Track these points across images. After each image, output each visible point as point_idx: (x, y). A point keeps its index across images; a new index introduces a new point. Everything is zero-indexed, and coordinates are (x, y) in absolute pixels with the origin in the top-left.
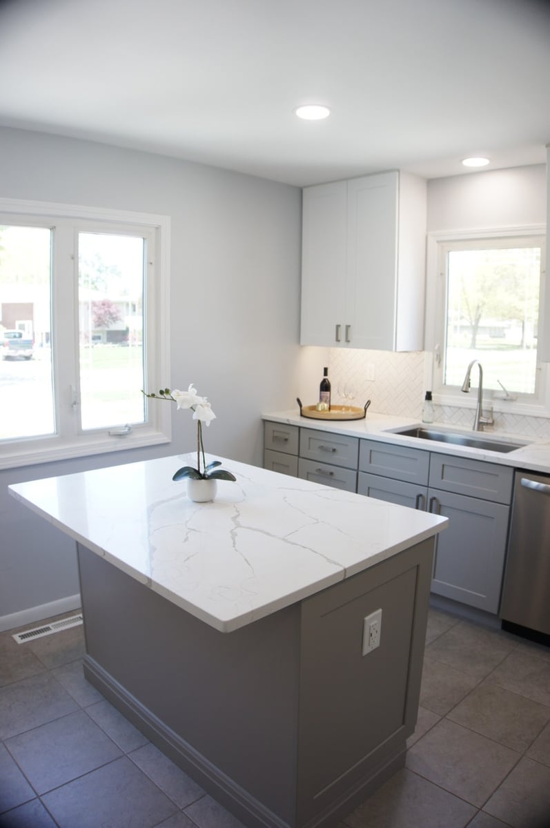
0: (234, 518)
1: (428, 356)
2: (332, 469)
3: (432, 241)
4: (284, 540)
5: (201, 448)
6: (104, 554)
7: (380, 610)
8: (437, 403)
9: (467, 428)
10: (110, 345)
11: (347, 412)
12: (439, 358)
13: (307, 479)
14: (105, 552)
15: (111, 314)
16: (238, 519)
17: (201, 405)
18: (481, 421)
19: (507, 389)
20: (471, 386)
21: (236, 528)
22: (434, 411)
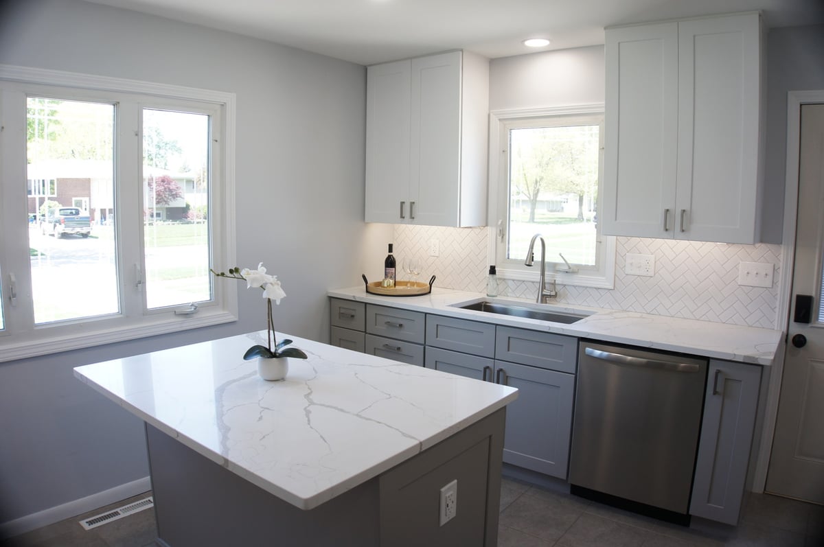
0: (307, 396)
1: (491, 232)
2: (399, 344)
3: (494, 119)
4: (357, 415)
5: (271, 326)
6: (178, 436)
7: (456, 481)
8: (500, 277)
9: (530, 300)
10: (170, 222)
11: (413, 288)
12: (503, 233)
13: (375, 355)
14: (178, 434)
15: (170, 191)
16: (311, 397)
17: (271, 284)
18: (544, 293)
19: (569, 262)
20: (535, 259)
21: (309, 405)
22: (498, 285)
